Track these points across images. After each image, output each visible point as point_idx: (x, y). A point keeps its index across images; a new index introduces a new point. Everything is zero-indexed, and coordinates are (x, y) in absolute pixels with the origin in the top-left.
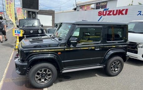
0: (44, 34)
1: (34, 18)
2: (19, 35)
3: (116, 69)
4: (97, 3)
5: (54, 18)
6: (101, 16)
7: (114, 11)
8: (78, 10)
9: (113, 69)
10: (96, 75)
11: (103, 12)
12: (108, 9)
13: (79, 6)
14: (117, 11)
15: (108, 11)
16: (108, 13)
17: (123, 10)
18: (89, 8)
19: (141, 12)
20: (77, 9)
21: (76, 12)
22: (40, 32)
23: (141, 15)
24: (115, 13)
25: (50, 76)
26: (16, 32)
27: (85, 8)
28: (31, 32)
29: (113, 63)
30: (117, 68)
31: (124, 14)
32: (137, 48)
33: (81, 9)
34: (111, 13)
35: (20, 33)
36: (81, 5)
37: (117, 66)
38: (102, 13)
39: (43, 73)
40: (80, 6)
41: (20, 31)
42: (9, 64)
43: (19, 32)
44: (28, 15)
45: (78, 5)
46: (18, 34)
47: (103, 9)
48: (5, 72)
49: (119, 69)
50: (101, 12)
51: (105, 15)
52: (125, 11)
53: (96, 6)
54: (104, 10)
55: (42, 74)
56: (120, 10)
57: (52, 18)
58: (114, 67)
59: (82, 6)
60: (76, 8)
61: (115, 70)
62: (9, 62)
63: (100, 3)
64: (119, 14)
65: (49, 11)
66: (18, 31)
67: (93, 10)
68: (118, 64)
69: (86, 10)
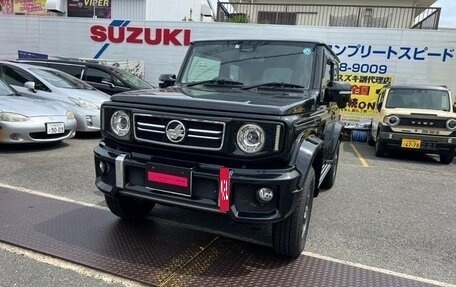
11: (111, 30)
12: (128, 22)
14: (158, 31)
15: (129, 29)
17: (177, 32)
24: (153, 37)
27: (18, 7)
38: (107, 33)
47: (109, 21)
50: (103, 29)
51: (120, 40)
52: (182, 34)
53: (69, 7)
56: (167, 31)
64: (166, 43)
69: (23, 14)
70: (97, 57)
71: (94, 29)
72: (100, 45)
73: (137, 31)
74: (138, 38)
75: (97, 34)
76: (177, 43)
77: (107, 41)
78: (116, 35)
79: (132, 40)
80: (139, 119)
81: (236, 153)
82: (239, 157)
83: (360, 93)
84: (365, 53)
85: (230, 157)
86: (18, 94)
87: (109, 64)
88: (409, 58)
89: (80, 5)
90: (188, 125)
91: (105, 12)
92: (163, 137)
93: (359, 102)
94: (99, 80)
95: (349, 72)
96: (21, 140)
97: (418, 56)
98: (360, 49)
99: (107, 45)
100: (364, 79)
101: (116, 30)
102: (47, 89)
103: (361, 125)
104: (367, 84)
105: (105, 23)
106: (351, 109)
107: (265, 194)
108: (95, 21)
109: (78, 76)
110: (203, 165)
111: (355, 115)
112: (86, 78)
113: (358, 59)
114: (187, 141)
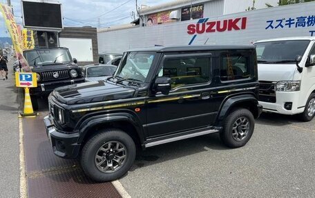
0: (83, 79)
1: (54, 46)
2: (30, 84)
3: (242, 134)
4: (183, 9)
5: (97, 43)
6: (193, 35)
7: (219, 23)
8: (143, 25)
9: (236, 133)
10: (206, 148)
11: (198, 25)
12: (207, 19)
13: (145, 15)
14: (225, 22)
15: (208, 24)
16: (207, 27)
17: (237, 20)
18: (167, 18)
19: (272, 22)
20: (141, 23)
21: (140, 28)
22: (74, 74)
23: (272, 28)
24: (221, 27)
25: (124, 156)
26: (21, 79)
27: (159, 20)
28: (56, 75)
29: (236, 122)
30: (244, 131)
31: (240, 27)
32: (274, 92)
33: (150, 21)
34: (215, 27)
35: (31, 79)
36: (148, 13)
37: (243, 127)
38: (195, 28)
39: (109, 150)
40: (148, 15)
41: (31, 75)
42: (21, 145)
43: (29, 77)
44: (39, 41)
45: (143, 14)
46: (27, 82)
47: (197, 20)
48: (22, 160)
49: (246, 133)
50: (194, 26)
51: (202, 32)
52: (240, 21)
53: (182, 15)
54: (200, 22)
55: (107, 153)
56: (230, 21)
57: (93, 43)
58: (237, 129)
59: (151, 16)
60: (139, 20)
61: (240, 136)
62: (21, 141)
63: (188, 8)
64: (230, 29)
65: (84, 28)
66: (26, 76)
67: (176, 24)
68: (245, 123)
69: (161, 23)
71: (189, 27)
73: (212, 24)
74: (213, 29)
75: (191, 30)
76: (237, 28)
77: (196, 33)
78: (201, 29)
79: (209, 30)
89: (188, 12)
91: (200, 14)
99: (195, 36)
101: (201, 25)
108: (194, 22)
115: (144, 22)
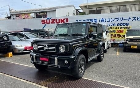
7: (56, 20)
8: (14, 19)
12: (51, 18)
13: (15, 14)
14: (59, 20)
15: (51, 20)
16: (51, 21)
17: (64, 19)
20: (12, 17)
21: (12, 20)
24: (58, 21)
25: (84, 66)
27: (23, 17)
31: (66, 22)
33: (18, 17)
38: (46, 21)
40: (16, 14)
45: (14, 14)
49: (103, 55)
51: (49, 23)
52: (66, 20)
53: (36, 16)
56: (61, 19)
59: (19, 15)
63: (39, 13)
67: (33, 19)
69: (25, 19)
70: (43, 28)
71: (42, 21)
72: (44, 25)
73: (53, 20)
74: (54, 22)
75: (43, 22)
77: (46, 24)
78: (48, 22)
79: (52, 23)
80: (38, 45)
81: (59, 52)
82: (60, 53)
83: (120, 32)
84: (121, 20)
85: (58, 53)
86: (21, 40)
87: (46, 30)
88: (136, 20)
89: (39, 15)
90: (48, 46)
91: (45, 16)
92: (43, 49)
93: (120, 35)
94: (43, 34)
95: (116, 26)
96: (21, 52)
97: (139, 19)
98: (119, 19)
100: (121, 28)
101: (48, 20)
102: (28, 38)
103: (121, 42)
104: (122, 29)
105: (45, 19)
106: (118, 37)
107: (66, 62)
108: (43, 19)
109: (37, 34)
110: (52, 56)
111: (119, 39)
112: (40, 34)
113: (119, 22)
114: (48, 50)
115: (14, 17)
